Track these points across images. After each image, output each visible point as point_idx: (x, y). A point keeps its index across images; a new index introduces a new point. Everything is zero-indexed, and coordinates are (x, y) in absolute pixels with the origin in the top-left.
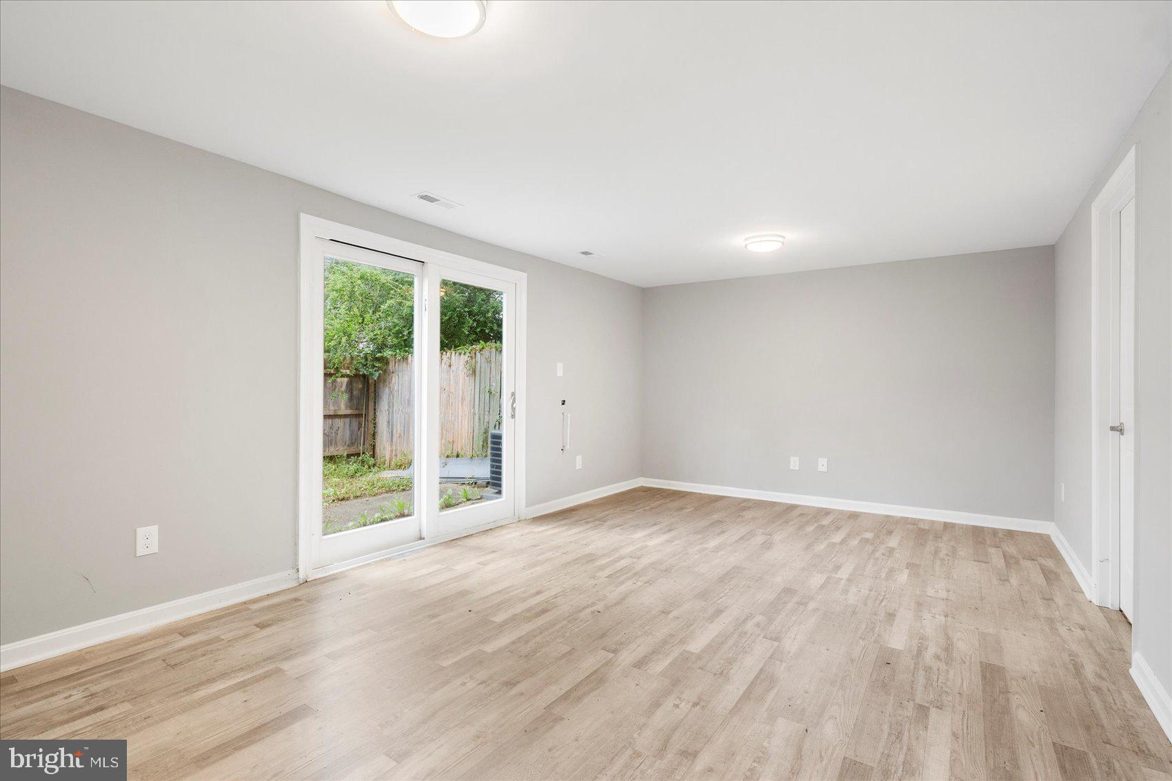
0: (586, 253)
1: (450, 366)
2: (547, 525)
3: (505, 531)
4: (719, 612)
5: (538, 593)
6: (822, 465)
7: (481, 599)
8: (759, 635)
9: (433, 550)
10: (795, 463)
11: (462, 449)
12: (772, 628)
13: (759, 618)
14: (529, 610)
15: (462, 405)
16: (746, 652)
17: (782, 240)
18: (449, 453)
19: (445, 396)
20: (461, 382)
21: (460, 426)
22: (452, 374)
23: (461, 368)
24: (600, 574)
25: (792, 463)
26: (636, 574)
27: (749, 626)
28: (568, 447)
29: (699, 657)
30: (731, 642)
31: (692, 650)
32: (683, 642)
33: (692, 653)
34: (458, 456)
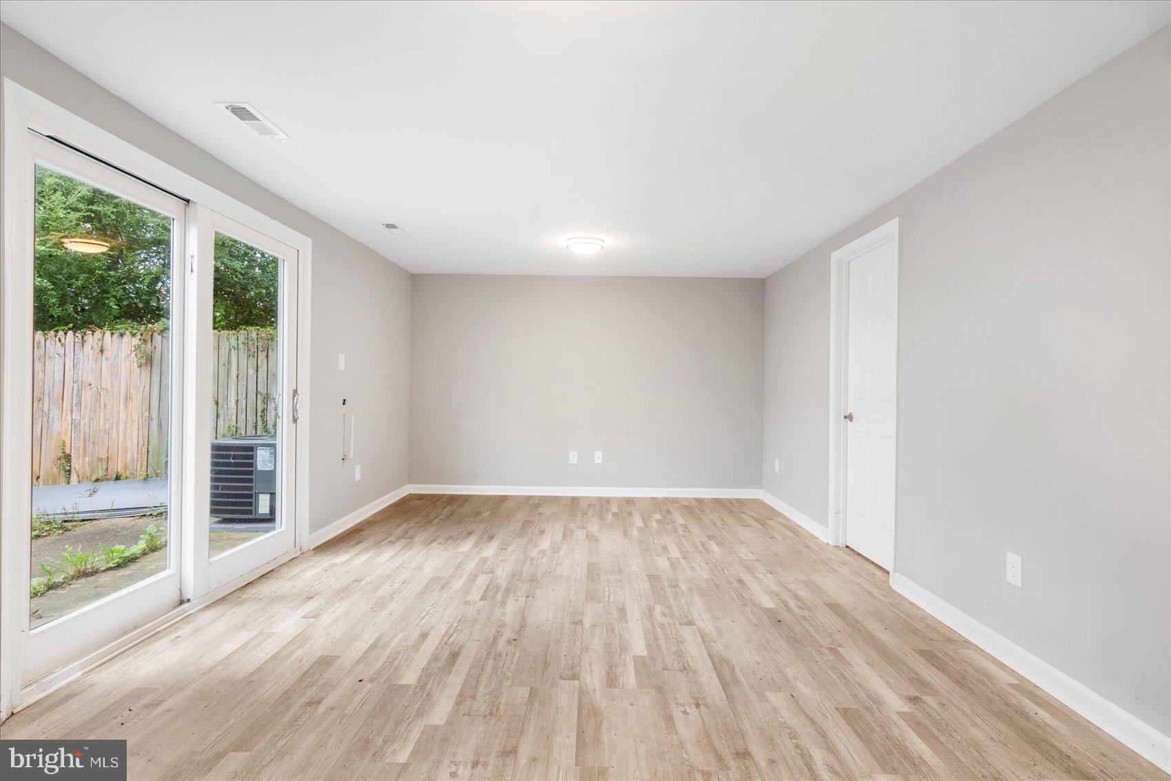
0: (389, 226)
1: (102, 351)
2: (346, 552)
3: (295, 570)
4: (623, 611)
5: (424, 636)
6: (598, 457)
7: (358, 661)
8: (675, 623)
9: (212, 613)
10: (573, 457)
11: (126, 468)
12: (676, 613)
13: (659, 608)
14: (435, 658)
15: (126, 407)
17: (601, 243)
18: (100, 474)
19: (90, 393)
20: (124, 374)
21: (121, 437)
22: (104, 363)
23: (124, 354)
24: (470, 597)
25: (571, 457)
26: (507, 589)
27: (659, 618)
28: (351, 456)
31: (641, 654)
32: (624, 648)
33: (643, 657)
34: (118, 478)
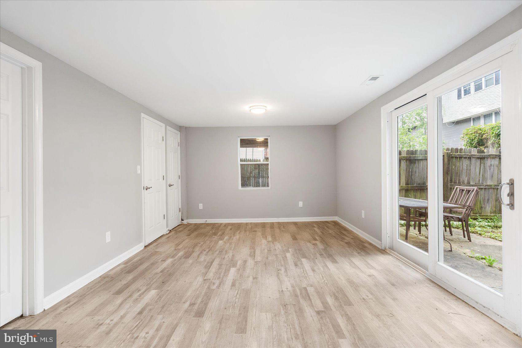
4: (233, 285)
8: (212, 280)
12: (207, 284)
13: (214, 287)
16: (216, 272)
27: (217, 282)
29: (230, 267)
30: (222, 274)
31: (234, 268)
33: (232, 267)
